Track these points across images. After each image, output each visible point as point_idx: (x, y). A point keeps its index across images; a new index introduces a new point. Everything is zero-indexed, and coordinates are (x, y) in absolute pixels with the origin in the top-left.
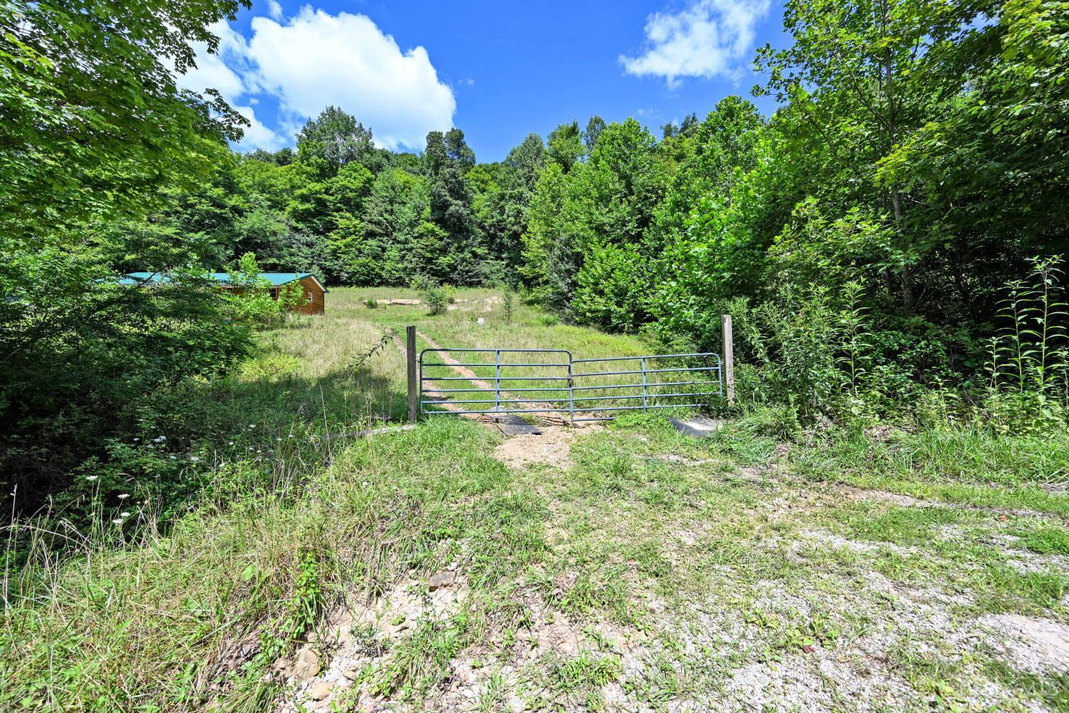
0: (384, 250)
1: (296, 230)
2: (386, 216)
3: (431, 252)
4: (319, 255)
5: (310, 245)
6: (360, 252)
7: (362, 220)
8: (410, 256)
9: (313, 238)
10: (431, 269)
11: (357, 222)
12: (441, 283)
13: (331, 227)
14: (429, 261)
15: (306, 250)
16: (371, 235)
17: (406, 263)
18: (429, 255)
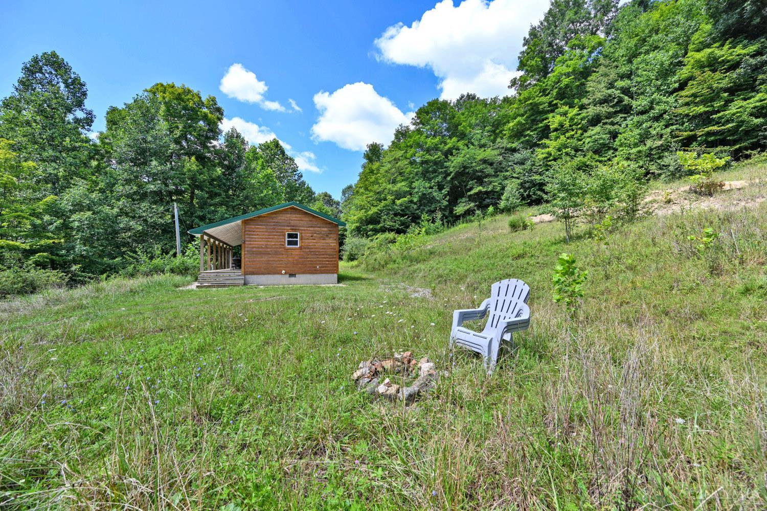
0: (614, 135)
1: (514, 150)
2: (620, 84)
3: (704, 102)
4: (531, 170)
5: (522, 163)
6: (577, 150)
7: (582, 107)
8: (657, 127)
9: (525, 153)
10: (709, 134)
11: (575, 111)
12: (737, 156)
13: (545, 133)
14: (705, 119)
15: (518, 169)
16: (595, 121)
17: (649, 143)
18: (701, 109)
